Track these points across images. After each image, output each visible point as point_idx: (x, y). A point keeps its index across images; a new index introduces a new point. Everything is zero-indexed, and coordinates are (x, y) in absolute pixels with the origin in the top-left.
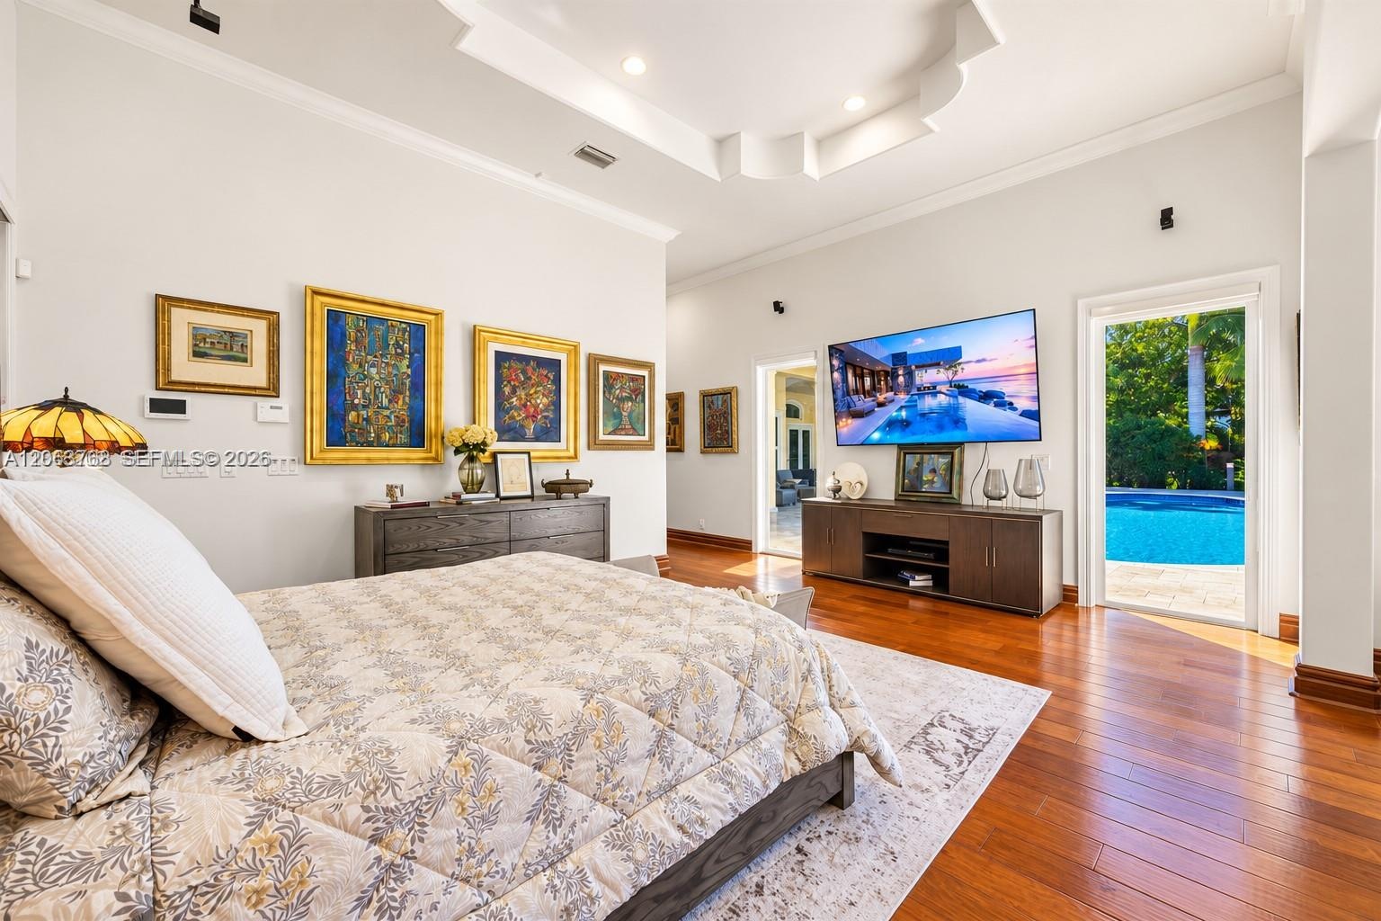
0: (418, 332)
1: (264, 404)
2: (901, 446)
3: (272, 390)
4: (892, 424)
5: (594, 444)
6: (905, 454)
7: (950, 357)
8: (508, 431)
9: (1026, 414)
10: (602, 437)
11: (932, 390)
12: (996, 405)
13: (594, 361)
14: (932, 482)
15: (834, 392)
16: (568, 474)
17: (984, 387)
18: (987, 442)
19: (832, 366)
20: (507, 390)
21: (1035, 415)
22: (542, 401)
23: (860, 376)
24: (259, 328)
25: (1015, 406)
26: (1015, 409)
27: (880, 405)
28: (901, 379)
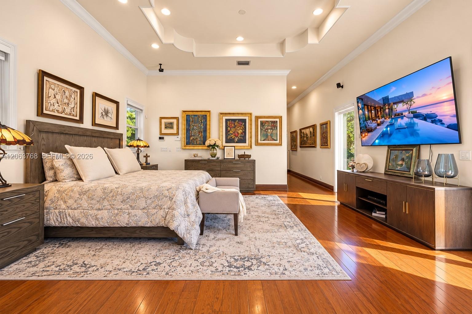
0: (205, 117)
1: (176, 137)
2: (389, 146)
3: (178, 134)
4: (383, 135)
5: (257, 144)
6: (391, 150)
7: (408, 98)
8: (229, 140)
9: (450, 127)
10: (259, 141)
11: (400, 115)
12: (432, 122)
13: (257, 118)
14: (402, 165)
15: (360, 120)
16: (245, 153)
17: (424, 111)
18: (431, 144)
19: (358, 106)
20: (229, 128)
21: (456, 127)
22: (240, 131)
23: (370, 111)
24: (175, 121)
25: (443, 122)
26: (443, 124)
27: (378, 125)
28: (387, 110)
